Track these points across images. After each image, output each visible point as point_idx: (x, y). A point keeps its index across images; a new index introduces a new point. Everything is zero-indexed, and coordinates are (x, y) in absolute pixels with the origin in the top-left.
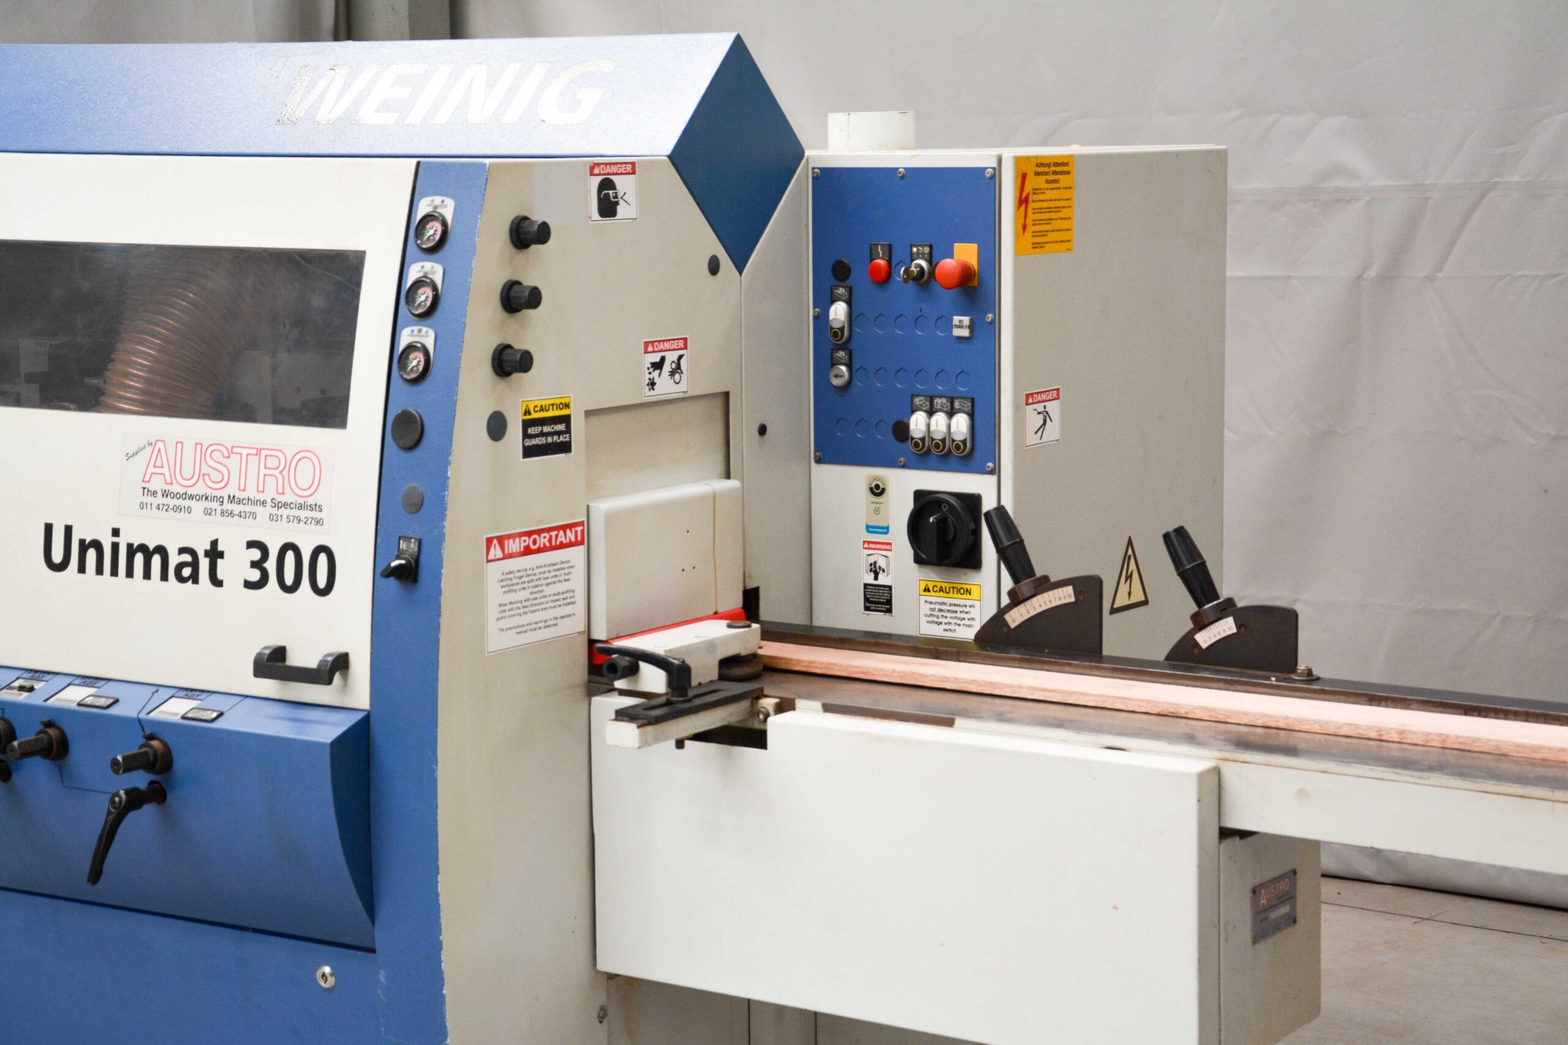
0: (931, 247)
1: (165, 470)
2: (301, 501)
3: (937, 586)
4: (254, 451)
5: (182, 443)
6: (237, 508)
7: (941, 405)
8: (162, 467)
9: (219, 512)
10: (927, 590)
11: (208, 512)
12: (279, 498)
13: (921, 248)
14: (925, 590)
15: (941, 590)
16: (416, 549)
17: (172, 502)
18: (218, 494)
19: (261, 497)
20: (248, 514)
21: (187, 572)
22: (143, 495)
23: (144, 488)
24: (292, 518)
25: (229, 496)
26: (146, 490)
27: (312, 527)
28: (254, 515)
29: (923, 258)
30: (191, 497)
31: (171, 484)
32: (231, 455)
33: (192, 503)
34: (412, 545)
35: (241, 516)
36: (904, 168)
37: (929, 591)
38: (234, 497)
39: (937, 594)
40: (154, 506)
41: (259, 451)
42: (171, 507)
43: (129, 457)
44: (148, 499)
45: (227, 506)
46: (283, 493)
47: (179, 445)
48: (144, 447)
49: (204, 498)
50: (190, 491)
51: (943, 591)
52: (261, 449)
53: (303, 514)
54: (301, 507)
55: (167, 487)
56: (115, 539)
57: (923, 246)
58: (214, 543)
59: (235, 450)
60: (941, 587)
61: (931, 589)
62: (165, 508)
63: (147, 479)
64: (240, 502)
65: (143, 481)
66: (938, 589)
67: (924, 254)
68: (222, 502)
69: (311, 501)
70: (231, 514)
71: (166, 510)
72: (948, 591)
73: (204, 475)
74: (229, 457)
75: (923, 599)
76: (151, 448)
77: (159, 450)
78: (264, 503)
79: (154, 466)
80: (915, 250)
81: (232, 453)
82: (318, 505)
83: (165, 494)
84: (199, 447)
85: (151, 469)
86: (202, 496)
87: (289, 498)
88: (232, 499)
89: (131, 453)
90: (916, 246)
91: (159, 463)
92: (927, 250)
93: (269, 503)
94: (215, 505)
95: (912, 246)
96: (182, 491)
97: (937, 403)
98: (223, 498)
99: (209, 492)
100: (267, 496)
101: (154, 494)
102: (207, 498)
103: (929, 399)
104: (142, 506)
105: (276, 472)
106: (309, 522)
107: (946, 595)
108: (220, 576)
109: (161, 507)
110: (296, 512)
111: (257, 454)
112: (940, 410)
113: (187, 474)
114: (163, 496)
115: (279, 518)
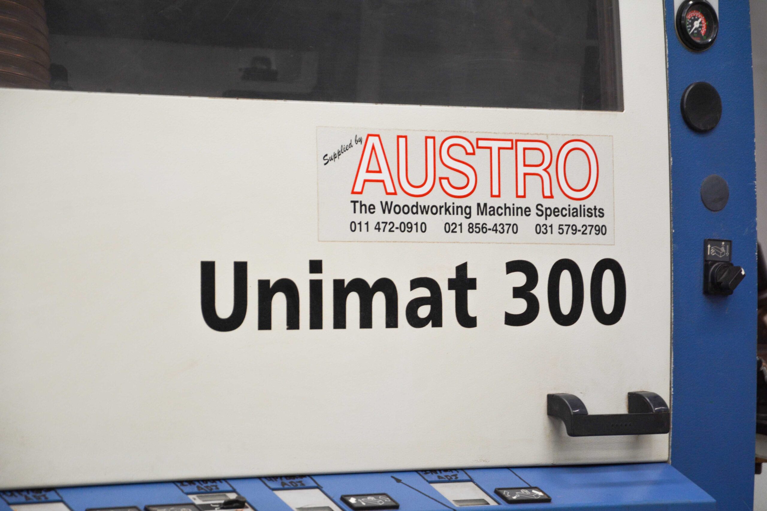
1: (385, 176)
2: (576, 204)
4: (508, 144)
5: (406, 137)
6: (490, 221)
8: (380, 172)
9: (465, 227)
11: (450, 228)
12: (547, 203)
16: (728, 254)
17: (398, 219)
18: (463, 203)
19: (522, 203)
20: (506, 228)
21: (424, 311)
22: (355, 212)
23: (355, 202)
24: (565, 228)
25: (479, 205)
26: (358, 205)
27: (593, 237)
28: (515, 228)
30: (425, 210)
31: (395, 193)
32: (477, 150)
33: (428, 218)
34: (723, 250)
35: (496, 230)
38: (485, 205)
40: (372, 226)
41: (514, 143)
42: (397, 225)
43: (327, 160)
44: (365, 217)
45: (476, 219)
46: (552, 197)
47: (402, 141)
48: (351, 146)
49: (443, 210)
50: (422, 202)
52: (517, 141)
53: (579, 221)
54: (575, 213)
55: (389, 199)
56: (316, 276)
58: (462, 269)
59: (481, 143)
62: (388, 227)
63: (358, 189)
64: (494, 211)
65: (353, 192)
68: (470, 213)
69: (589, 204)
70: (483, 229)
71: (390, 231)
73: (441, 179)
74: (474, 154)
76: (360, 146)
77: (373, 148)
78: (527, 211)
79: (368, 171)
81: (478, 147)
82: (598, 208)
83: (386, 208)
84: (430, 142)
85: (363, 175)
86: (441, 207)
87: (559, 202)
88: (482, 209)
89: (330, 155)
91: (374, 166)
93: (534, 211)
94: (459, 218)
96: (411, 202)
98: (470, 208)
99: (450, 201)
100: (530, 202)
101: (371, 209)
102: (447, 210)
104: (354, 226)
105: (539, 170)
106: (588, 231)
108: (471, 313)
109: (382, 226)
110: (570, 220)
111: (511, 148)
113: (417, 178)
114: (384, 212)
115: (549, 229)
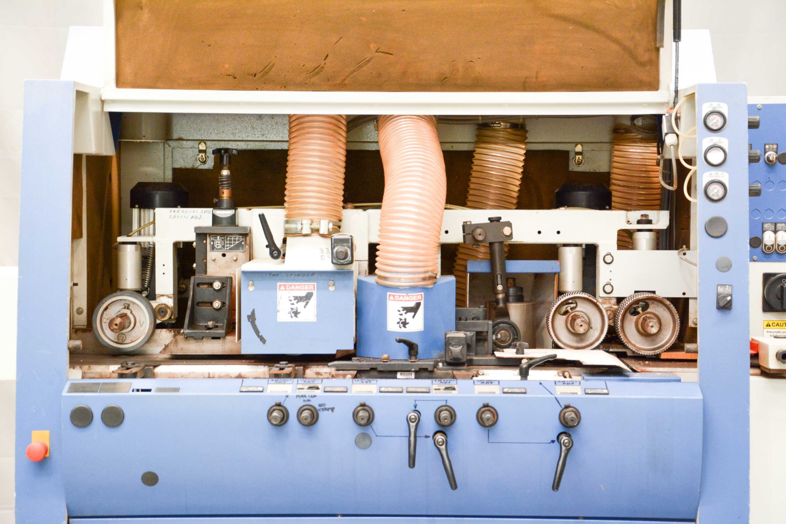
0: (777, 145)
3: (775, 323)
7: (782, 228)
10: (768, 325)
13: (771, 146)
14: (767, 326)
15: (778, 325)
16: (730, 291)
29: (773, 150)
34: (727, 289)
36: (762, 104)
37: (770, 326)
39: (775, 327)
51: (779, 325)
57: (773, 144)
60: (778, 323)
61: (771, 325)
66: (776, 325)
67: (773, 149)
72: (782, 325)
75: (765, 330)
80: (767, 147)
90: (768, 144)
92: (775, 146)
95: (765, 145)
97: (779, 226)
103: (774, 224)
107: (780, 327)
112: (781, 230)
